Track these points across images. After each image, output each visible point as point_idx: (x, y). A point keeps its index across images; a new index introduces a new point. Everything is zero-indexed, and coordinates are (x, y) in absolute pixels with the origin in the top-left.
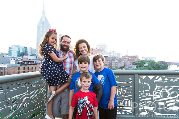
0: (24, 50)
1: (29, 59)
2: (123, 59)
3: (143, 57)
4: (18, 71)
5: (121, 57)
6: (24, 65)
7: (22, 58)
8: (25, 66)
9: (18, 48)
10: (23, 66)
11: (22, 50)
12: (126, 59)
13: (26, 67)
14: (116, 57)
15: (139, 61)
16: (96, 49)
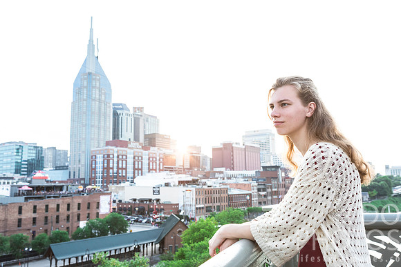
0: (33, 155)
1: (49, 179)
3: (387, 167)
4: (16, 216)
6: (35, 198)
7: (29, 179)
8: (36, 202)
9: (18, 149)
10: (31, 203)
11: (28, 155)
13: (41, 205)
16: (241, 146)
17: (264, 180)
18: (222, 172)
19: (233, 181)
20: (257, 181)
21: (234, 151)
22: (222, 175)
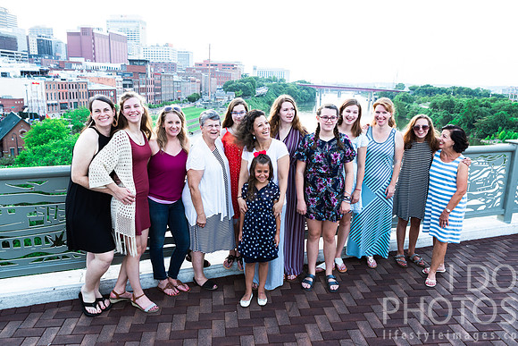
2: (197, 72)
3: (255, 69)
5: (192, 65)
12: (205, 70)
14: (174, 64)
15: (245, 79)
16: (104, 33)
17: (131, 75)
18: (81, 63)
19: (94, 74)
20: (123, 75)
21: (96, 38)
22: (80, 67)
